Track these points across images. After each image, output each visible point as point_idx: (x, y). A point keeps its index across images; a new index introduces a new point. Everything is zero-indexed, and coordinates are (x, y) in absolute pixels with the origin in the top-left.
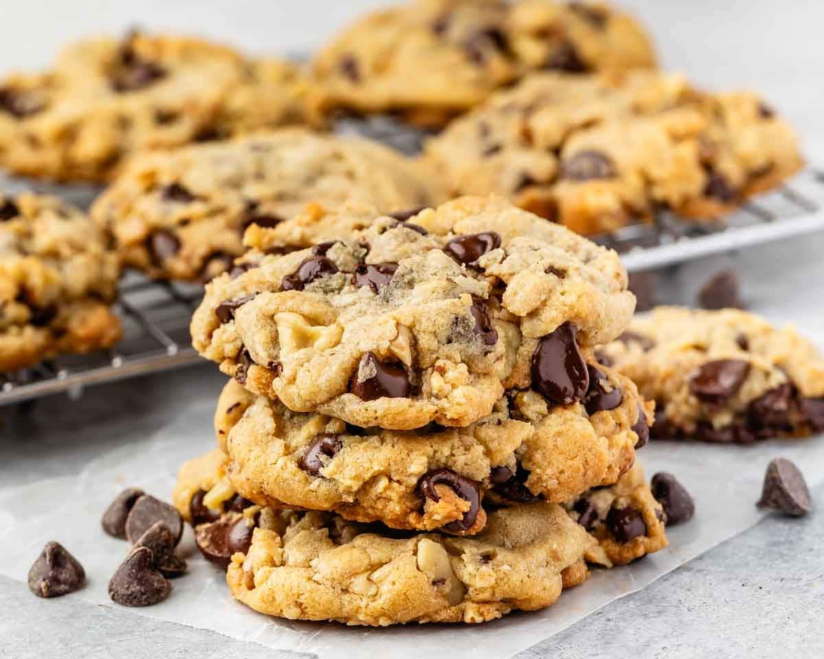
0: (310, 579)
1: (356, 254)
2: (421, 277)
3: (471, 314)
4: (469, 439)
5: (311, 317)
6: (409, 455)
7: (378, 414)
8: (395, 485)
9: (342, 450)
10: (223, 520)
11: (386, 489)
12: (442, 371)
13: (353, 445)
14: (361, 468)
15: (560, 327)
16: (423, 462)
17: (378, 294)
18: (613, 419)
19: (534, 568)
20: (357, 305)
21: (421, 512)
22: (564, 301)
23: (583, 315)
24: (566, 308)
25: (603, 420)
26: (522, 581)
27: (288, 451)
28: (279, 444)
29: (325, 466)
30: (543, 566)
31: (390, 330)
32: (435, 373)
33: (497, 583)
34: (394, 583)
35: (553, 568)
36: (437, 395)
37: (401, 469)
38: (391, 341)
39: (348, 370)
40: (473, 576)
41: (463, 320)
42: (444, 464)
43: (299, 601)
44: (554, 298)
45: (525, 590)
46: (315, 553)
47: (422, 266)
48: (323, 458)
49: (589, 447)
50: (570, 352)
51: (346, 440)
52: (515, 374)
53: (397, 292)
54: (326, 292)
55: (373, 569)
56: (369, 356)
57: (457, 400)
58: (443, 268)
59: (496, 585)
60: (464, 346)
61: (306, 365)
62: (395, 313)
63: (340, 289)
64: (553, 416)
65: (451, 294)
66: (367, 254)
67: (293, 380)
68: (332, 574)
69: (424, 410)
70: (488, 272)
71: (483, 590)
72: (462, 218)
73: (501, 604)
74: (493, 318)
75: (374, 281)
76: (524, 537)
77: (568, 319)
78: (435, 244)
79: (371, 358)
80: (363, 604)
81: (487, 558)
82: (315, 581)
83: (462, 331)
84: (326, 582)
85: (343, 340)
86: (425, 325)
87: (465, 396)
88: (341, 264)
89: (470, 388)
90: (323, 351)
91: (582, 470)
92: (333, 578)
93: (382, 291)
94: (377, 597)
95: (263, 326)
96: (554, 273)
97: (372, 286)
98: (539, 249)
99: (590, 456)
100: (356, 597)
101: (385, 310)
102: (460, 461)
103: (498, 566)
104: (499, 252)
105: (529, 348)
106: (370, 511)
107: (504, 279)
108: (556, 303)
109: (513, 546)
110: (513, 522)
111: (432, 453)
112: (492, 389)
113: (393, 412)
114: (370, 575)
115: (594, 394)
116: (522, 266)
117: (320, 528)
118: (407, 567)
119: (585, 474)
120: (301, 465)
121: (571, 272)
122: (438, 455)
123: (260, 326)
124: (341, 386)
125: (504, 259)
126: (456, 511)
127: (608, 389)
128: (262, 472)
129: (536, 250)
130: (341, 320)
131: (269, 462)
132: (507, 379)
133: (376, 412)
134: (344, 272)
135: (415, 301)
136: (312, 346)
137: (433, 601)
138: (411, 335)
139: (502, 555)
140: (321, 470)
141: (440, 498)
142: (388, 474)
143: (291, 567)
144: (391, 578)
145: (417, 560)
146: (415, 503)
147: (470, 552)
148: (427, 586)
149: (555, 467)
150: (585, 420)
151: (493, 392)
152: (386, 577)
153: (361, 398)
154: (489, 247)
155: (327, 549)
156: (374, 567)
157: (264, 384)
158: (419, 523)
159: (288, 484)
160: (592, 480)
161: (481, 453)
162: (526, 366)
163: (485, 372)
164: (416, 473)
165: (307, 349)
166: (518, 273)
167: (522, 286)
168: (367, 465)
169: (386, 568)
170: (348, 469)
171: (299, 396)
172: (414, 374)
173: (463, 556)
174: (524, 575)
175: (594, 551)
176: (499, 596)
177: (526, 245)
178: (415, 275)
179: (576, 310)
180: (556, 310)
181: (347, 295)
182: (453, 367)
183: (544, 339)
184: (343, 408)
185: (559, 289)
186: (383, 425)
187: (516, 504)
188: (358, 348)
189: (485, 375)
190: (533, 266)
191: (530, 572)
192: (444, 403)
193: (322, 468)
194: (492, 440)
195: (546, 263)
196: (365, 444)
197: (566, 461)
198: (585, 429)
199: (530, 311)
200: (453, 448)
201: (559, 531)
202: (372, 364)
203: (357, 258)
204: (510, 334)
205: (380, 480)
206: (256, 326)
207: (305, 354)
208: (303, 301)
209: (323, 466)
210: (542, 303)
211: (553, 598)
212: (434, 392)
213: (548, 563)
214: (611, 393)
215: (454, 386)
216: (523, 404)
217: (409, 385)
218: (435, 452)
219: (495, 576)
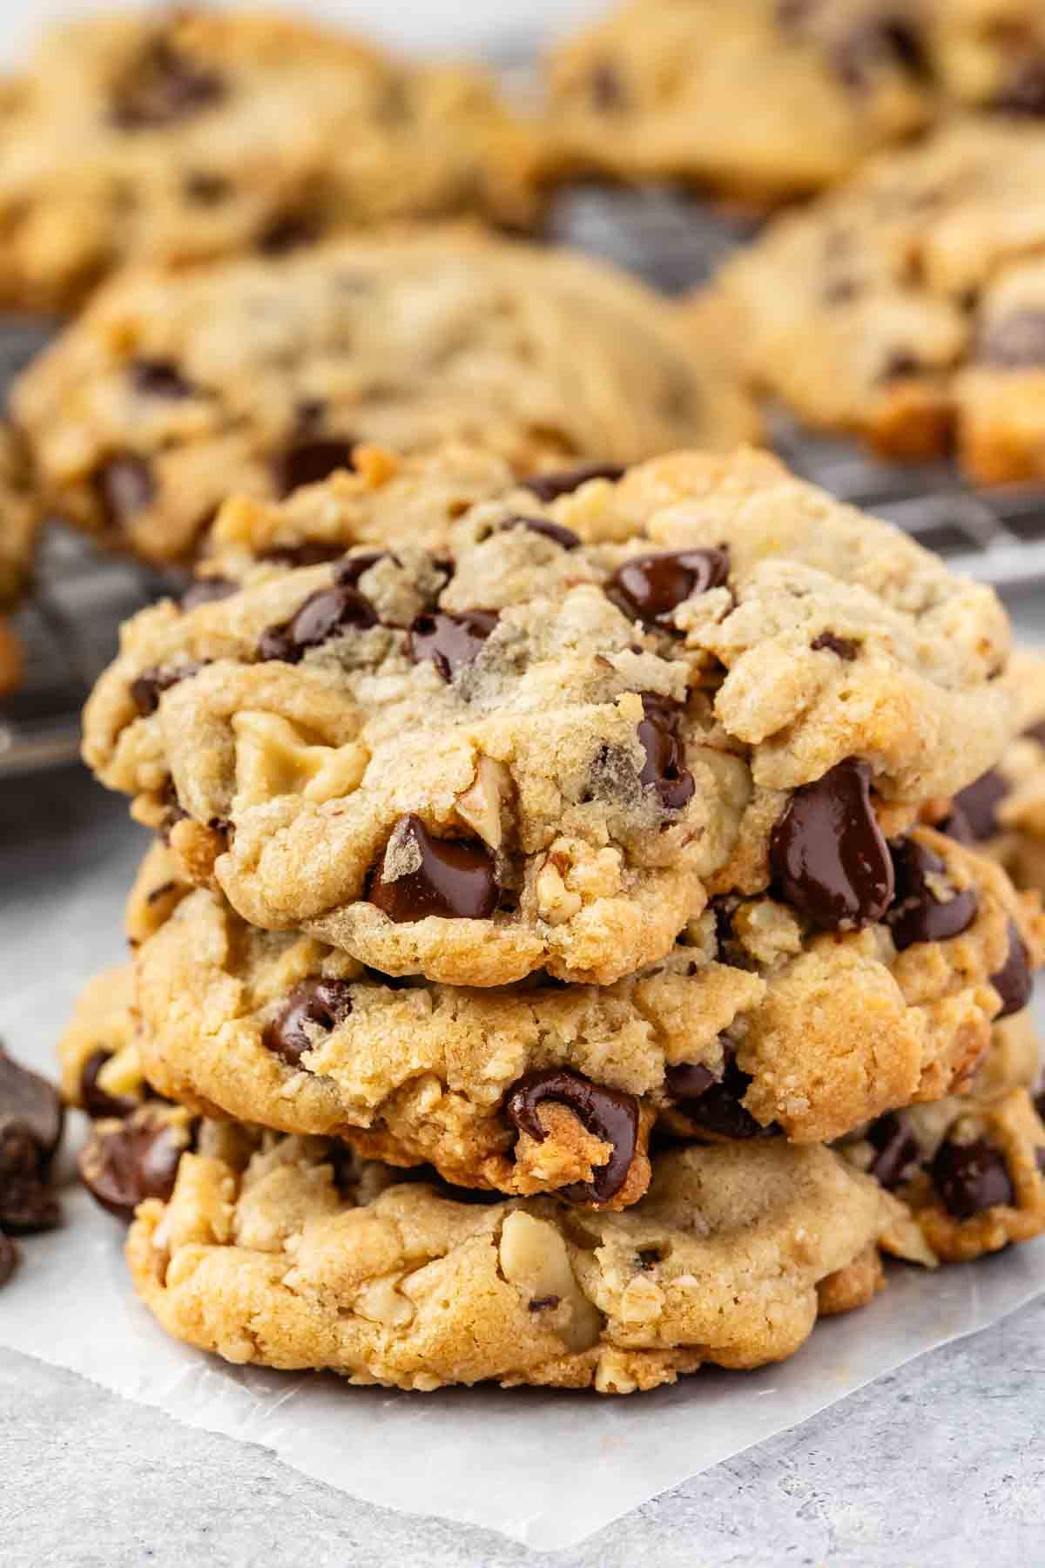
0: (275, 1281)
1: (423, 585)
2: (544, 650)
3: (636, 739)
4: (621, 1007)
5: (309, 724)
6: (485, 1041)
7: (420, 953)
8: (455, 1100)
9: (349, 1019)
10: (139, 1118)
11: (435, 1107)
12: (564, 865)
13: (373, 1007)
14: (386, 1060)
15: (834, 768)
16: (515, 1055)
17: (449, 682)
18: (948, 961)
19: (750, 1282)
20: (407, 703)
21: (508, 1157)
22: (844, 715)
23: (885, 745)
24: (849, 731)
25: (924, 965)
26: (721, 1311)
27: (247, 1004)
28: (230, 987)
29: (314, 1047)
30: (771, 1276)
31: (460, 768)
32: (548, 865)
33: (665, 1313)
34: (446, 1305)
35: (794, 1279)
36: (548, 916)
37: (468, 1068)
38: (458, 795)
39: (366, 851)
40: (615, 1296)
41: (619, 754)
42: (563, 1058)
43: (252, 1327)
44: (823, 706)
45: (725, 1333)
46: (296, 1223)
47: (547, 624)
48: (312, 1029)
49: (882, 1029)
50: (854, 822)
51: (359, 994)
52: (734, 864)
53: (490, 682)
54: (347, 669)
55: (410, 1267)
56: (411, 826)
57: (588, 930)
58: (589, 633)
59: (664, 1318)
60: (617, 807)
61: (281, 833)
62: (476, 729)
63: (377, 663)
64: (811, 958)
65: (601, 693)
66: (445, 585)
67: (252, 865)
68: (322, 1275)
69: (518, 950)
70: (691, 639)
71: (637, 1327)
72: (669, 504)
73: (677, 1354)
74: (692, 743)
75: (445, 653)
76: (736, 1210)
77: (853, 752)
78: (587, 571)
79: (412, 832)
80: (380, 1345)
81: (650, 1257)
82: (287, 1287)
83: (614, 777)
84: (308, 1292)
85: (366, 781)
86: (535, 761)
87: (607, 922)
88: (386, 609)
89: (623, 903)
90: (320, 803)
91: (864, 1079)
92: (324, 1285)
93: (458, 675)
94: (412, 1330)
95: (207, 740)
96: (835, 649)
97: (440, 664)
98: (808, 592)
99: (881, 1051)
100: (367, 1327)
101: (461, 718)
102: (597, 1055)
103: (671, 1278)
104: (721, 595)
105: (767, 811)
106: (408, 1147)
107: (723, 658)
108: (827, 718)
109: (712, 1230)
110: (716, 1179)
111: (536, 1036)
112: (673, 902)
113: (450, 950)
114: (400, 1281)
115: (912, 903)
116: (763, 632)
117: (318, 1162)
118: (477, 1271)
119: (870, 1087)
120: (270, 1040)
121: (871, 647)
122: (549, 1039)
123: (199, 740)
124: (348, 885)
125: (727, 613)
126: (580, 1164)
127: (943, 894)
128: (189, 1049)
129: (799, 595)
130: (367, 733)
131: (204, 1030)
132: (717, 874)
133: (415, 947)
134: (391, 625)
135: (524, 702)
136: (300, 791)
137: (529, 1343)
138: (505, 781)
139: (683, 1253)
140: (305, 1057)
141: (547, 1134)
142: (442, 1077)
143: (246, 1248)
144: (440, 1293)
145: (499, 1256)
146: (496, 1140)
147: (615, 1244)
148: (517, 1312)
149: (804, 1072)
150: (881, 968)
151: (677, 908)
152: (432, 1288)
153: (388, 913)
154: (702, 582)
155: (322, 1214)
156: (411, 1264)
157: (200, 864)
158: (504, 1181)
159: (239, 1081)
160: (887, 1098)
161: (644, 1037)
162: (759, 847)
163: (662, 864)
164: (499, 1077)
165: (288, 797)
166: (753, 647)
167: (756, 677)
168: (397, 1056)
169: (433, 1269)
170: (359, 1059)
171: (263, 899)
172: (508, 865)
173: (598, 1252)
174: (726, 1298)
175: (899, 1236)
176: (669, 1340)
177: (779, 582)
178: (530, 644)
179: (869, 734)
180: (826, 733)
181: (389, 679)
182: (587, 854)
183: (801, 792)
184: (350, 932)
185: (839, 686)
186: (430, 975)
187: (723, 1139)
188: (391, 802)
189: (662, 870)
190: (786, 633)
191: (739, 1291)
192: (560, 934)
193: (307, 1052)
194: (669, 1011)
195: (815, 627)
196: (398, 1007)
197: (829, 1058)
198: (877, 989)
199: (770, 732)
200: (582, 1025)
201: (815, 1197)
202: (413, 843)
203: (424, 593)
204: (728, 780)
205: (425, 1088)
206: (192, 737)
207: (283, 809)
208: (295, 688)
209: (310, 1049)
210: (797, 717)
211: (792, 1344)
212: (543, 909)
213: (783, 1269)
214: (947, 904)
215: (586, 899)
216: (749, 929)
217: (494, 888)
218: (543, 1033)
219: (661, 1299)
